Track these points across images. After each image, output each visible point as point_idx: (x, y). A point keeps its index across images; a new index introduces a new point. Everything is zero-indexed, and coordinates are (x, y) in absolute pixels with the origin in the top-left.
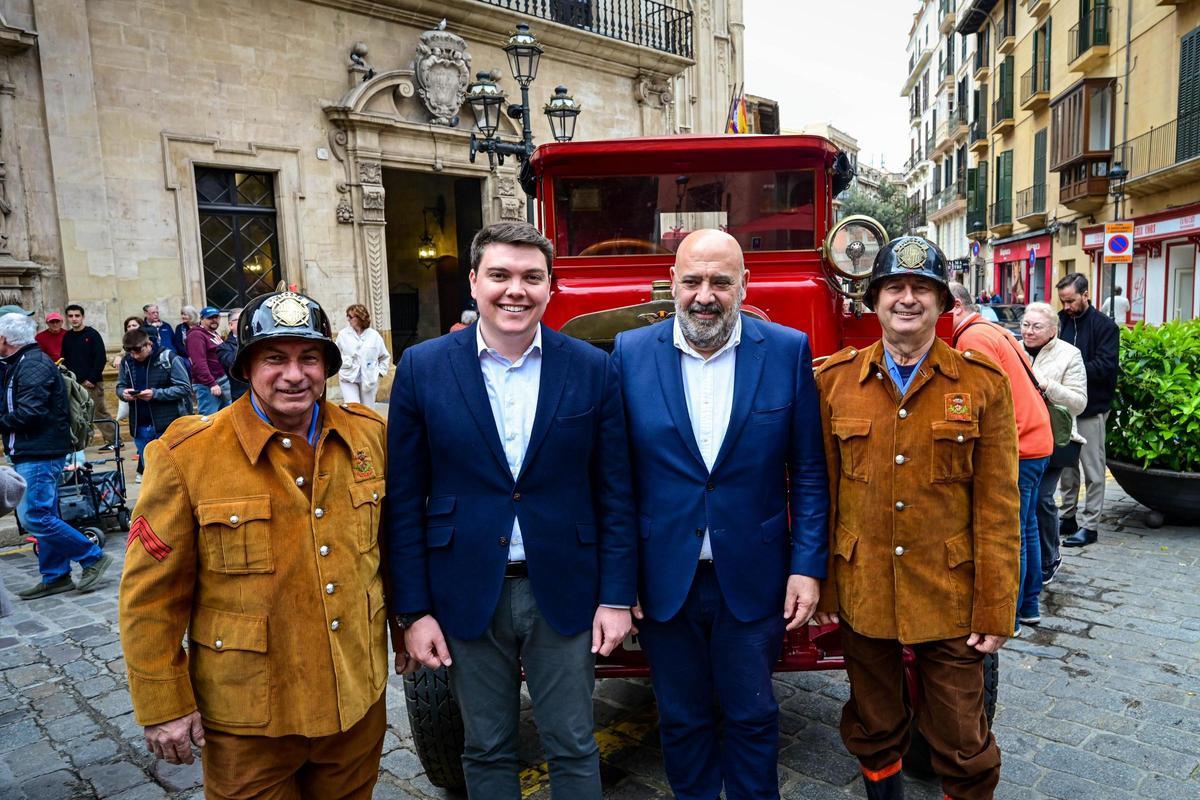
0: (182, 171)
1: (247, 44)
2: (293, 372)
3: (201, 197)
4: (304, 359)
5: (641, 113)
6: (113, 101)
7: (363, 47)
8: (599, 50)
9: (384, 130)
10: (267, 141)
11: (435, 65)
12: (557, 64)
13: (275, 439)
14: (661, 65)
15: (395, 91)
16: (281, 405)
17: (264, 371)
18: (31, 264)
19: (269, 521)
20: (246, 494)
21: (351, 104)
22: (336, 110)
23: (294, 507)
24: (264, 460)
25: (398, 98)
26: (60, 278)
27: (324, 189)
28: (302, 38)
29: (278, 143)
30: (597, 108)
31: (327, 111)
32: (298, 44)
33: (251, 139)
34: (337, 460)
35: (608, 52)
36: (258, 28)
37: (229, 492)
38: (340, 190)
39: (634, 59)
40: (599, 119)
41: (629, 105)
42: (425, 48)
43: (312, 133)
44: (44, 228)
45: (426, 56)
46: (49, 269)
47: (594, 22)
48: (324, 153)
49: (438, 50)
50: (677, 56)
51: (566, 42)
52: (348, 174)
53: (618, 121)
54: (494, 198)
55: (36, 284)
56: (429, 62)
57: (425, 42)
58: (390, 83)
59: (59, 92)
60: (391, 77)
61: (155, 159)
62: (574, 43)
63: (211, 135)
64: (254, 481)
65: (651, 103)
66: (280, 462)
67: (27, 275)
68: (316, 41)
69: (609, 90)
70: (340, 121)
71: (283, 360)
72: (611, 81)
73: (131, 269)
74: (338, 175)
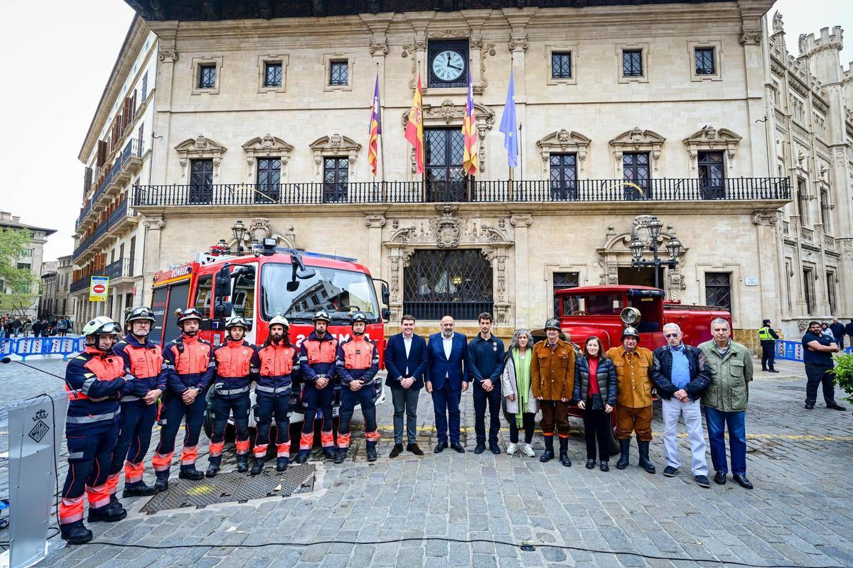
0: (550, 275)
1: (572, 233)
2: (631, 341)
3: (555, 282)
4: (633, 339)
5: (757, 229)
6: (532, 256)
7: (612, 227)
8: (726, 206)
9: (618, 254)
10: (576, 263)
11: (640, 228)
12: (704, 216)
13: (626, 353)
14: (768, 206)
15: (623, 240)
16: (629, 347)
17: (626, 341)
18: (508, 304)
19: (623, 366)
20: (620, 361)
21: (605, 247)
22: (600, 250)
23: (627, 364)
24: (624, 356)
25: (625, 242)
26: (515, 308)
27: (595, 277)
28: (590, 227)
29: (580, 263)
30: (727, 231)
31: (598, 250)
32: (588, 230)
33: (571, 263)
34: (636, 358)
35: (732, 206)
36: (575, 227)
37: (617, 361)
38: (601, 277)
39: (750, 206)
40: (729, 236)
41: (749, 226)
42: (636, 222)
43: (592, 258)
44: (512, 294)
45: (636, 225)
46: (512, 305)
47: (727, 195)
48: (596, 265)
49: (641, 223)
50: (779, 200)
51: (706, 207)
52: (604, 271)
53: (741, 235)
54: (669, 276)
55: (509, 309)
56: (637, 227)
57: (636, 220)
58: (621, 237)
59: (519, 256)
60: (622, 235)
61: (542, 271)
62: (711, 206)
63: (559, 262)
64: (622, 359)
65: (764, 224)
66: (626, 357)
67: (507, 307)
68: (595, 227)
69: (735, 222)
70: (602, 253)
71: (629, 339)
72: (737, 218)
73: (533, 306)
74: (601, 271)
